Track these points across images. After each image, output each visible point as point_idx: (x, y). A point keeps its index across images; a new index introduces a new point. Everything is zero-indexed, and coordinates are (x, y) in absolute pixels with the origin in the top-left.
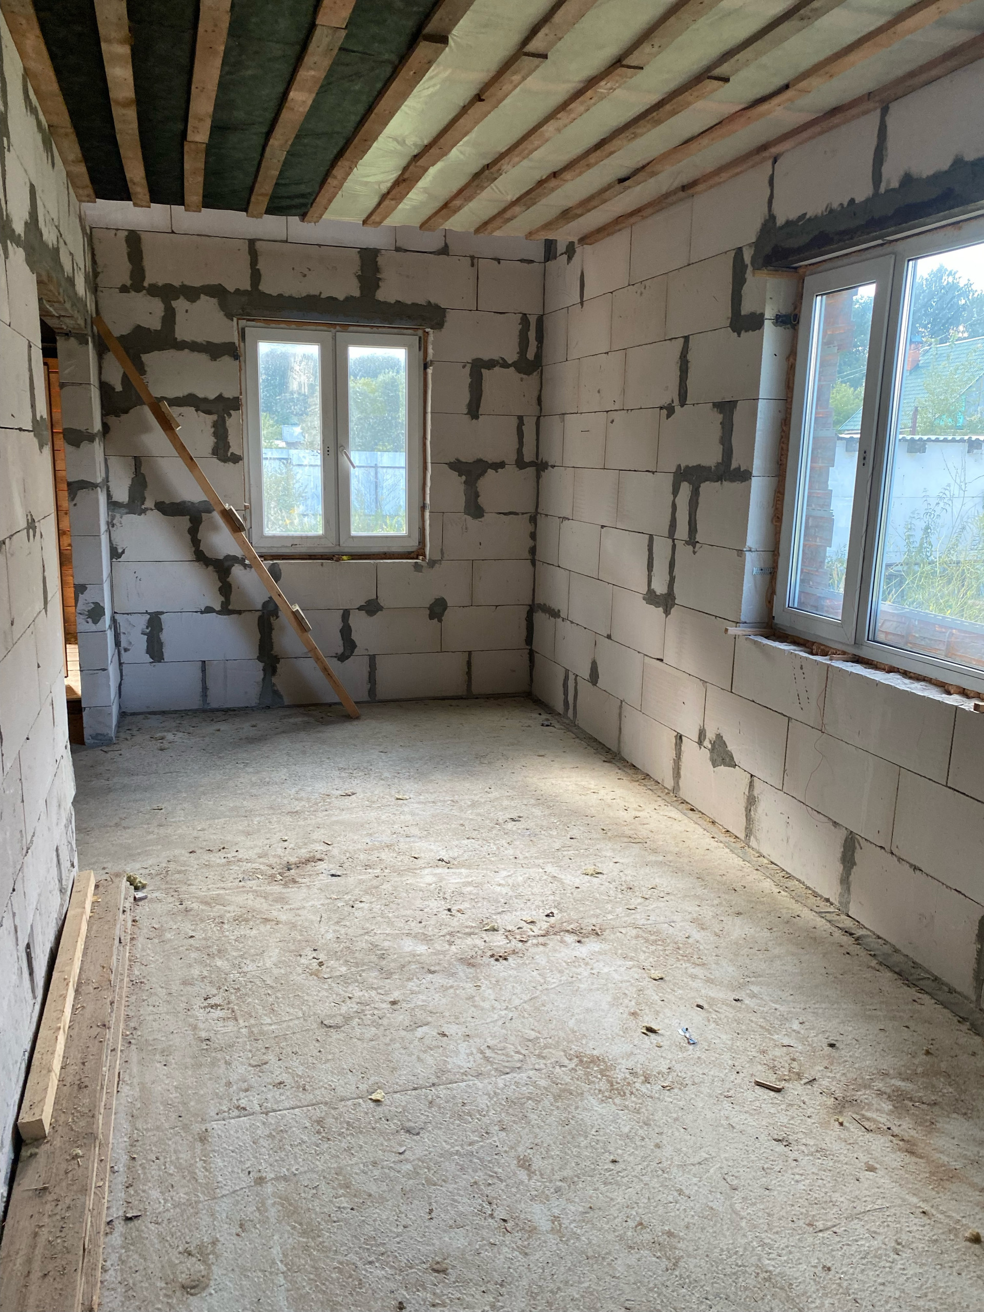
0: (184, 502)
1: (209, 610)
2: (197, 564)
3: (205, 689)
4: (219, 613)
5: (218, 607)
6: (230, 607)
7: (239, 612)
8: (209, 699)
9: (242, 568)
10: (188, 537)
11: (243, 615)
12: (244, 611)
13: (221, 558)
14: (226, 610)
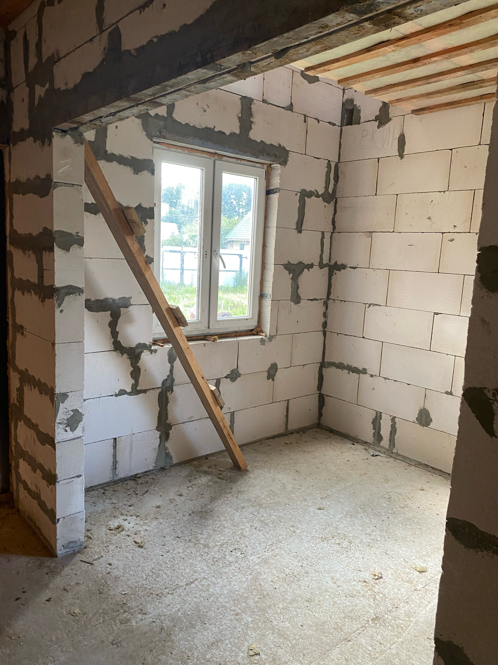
0: (107, 299)
1: (122, 392)
2: (114, 353)
3: (115, 463)
4: (130, 394)
5: (129, 390)
6: (138, 388)
7: (145, 391)
8: (117, 470)
9: (149, 353)
10: (109, 329)
11: (148, 393)
12: (149, 390)
13: (134, 346)
14: (135, 391)
